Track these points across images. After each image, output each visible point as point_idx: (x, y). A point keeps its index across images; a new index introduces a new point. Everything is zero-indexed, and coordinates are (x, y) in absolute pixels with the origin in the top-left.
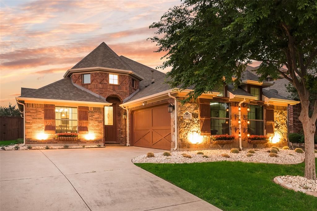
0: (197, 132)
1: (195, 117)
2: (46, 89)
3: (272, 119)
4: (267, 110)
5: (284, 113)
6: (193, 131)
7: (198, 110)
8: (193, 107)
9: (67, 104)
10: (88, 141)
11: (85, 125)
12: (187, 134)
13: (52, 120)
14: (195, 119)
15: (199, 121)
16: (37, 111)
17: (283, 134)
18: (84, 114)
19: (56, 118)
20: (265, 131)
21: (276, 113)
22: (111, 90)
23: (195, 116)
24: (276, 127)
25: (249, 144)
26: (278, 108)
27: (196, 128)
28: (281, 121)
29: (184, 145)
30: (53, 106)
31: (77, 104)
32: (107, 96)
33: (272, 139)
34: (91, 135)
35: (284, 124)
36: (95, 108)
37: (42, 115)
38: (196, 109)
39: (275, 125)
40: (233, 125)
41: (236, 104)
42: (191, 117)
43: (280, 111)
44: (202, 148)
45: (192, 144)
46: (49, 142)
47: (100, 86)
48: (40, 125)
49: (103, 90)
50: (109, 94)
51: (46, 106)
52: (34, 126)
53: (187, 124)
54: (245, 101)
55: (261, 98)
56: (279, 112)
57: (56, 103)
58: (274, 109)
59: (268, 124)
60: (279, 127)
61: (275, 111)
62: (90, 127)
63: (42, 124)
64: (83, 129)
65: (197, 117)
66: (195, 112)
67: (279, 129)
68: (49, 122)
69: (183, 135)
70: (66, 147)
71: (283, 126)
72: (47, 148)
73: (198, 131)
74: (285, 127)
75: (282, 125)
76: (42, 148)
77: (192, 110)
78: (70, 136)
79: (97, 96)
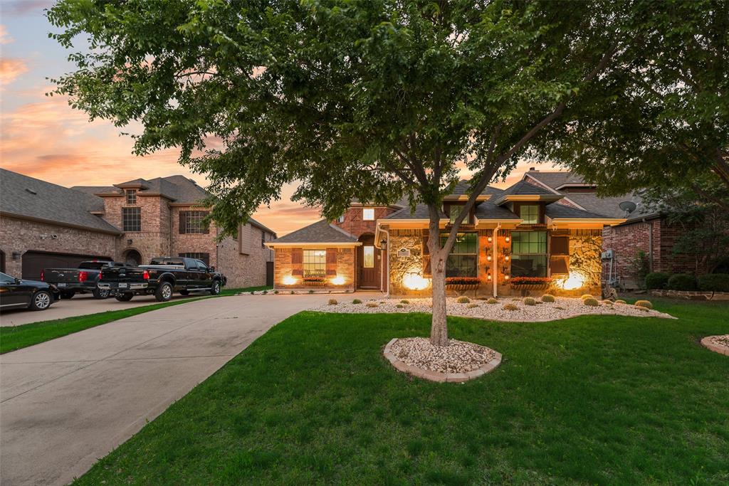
0: (419, 274)
1: (415, 255)
2: (298, 233)
3: (565, 251)
4: (552, 238)
5: (593, 241)
6: (411, 273)
7: (421, 245)
8: (412, 241)
9: (315, 246)
10: (336, 286)
11: (333, 269)
12: (402, 277)
13: (299, 264)
14: (415, 258)
15: (421, 259)
16: (285, 256)
17: (592, 274)
18: (332, 257)
19: (304, 262)
20: (549, 270)
21: (575, 241)
22: (364, 228)
23: (415, 253)
24: (573, 264)
25: (513, 290)
26: (579, 233)
27: (417, 268)
28: (588, 253)
29: (398, 291)
30: (300, 249)
31: (325, 246)
32: (359, 235)
33: (564, 282)
34: (339, 279)
35: (595, 258)
36: (344, 250)
37: (290, 260)
38: (417, 243)
39: (573, 260)
40: (482, 263)
41: (488, 232)
42: (409, 255)
43: (584, 238)
44: (426, 294)
45: (410, 290)
46: (296, 287)
47: (352, 224)
48: (288, 270)
49: (355, 228)
50: (362, 232)
51: (294, 249)
52: (282, 271)
53: (402, 264)
54: (499, 226)
55: (542, 220)
56: (581, 239)
57: (304, 246)
58: (570, 234)
59: (555, 260)
60: (582, 263)
61: (571, 237)
62: (338, 270)
63: (289, 269)
64: (331, 273)
65: (419, 254)
66: (416, 247)
67: (581, 268)
68: (297, 266)
69: (395, 278)
70: (311, 292)
71: (592, 262)
72: (293, 293)
73: (421, 273)
74: (595, 263)
75: (590, 259)
76: (288, 292)
77: (411, 245)
78: (316, 280)
79: (349, 235)
